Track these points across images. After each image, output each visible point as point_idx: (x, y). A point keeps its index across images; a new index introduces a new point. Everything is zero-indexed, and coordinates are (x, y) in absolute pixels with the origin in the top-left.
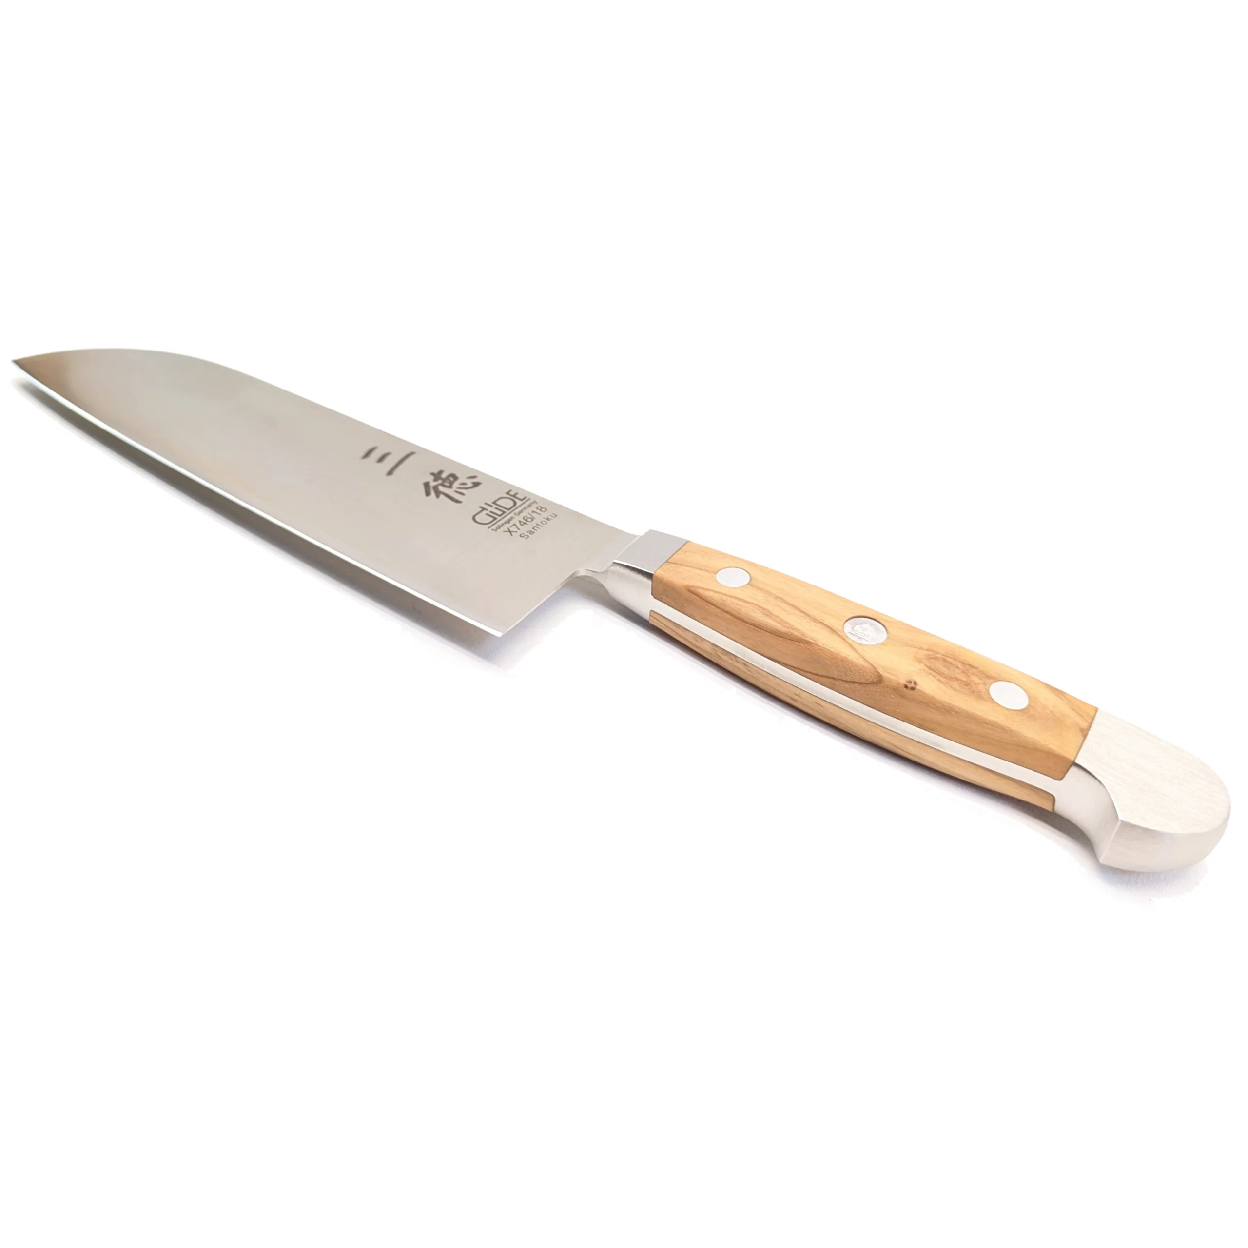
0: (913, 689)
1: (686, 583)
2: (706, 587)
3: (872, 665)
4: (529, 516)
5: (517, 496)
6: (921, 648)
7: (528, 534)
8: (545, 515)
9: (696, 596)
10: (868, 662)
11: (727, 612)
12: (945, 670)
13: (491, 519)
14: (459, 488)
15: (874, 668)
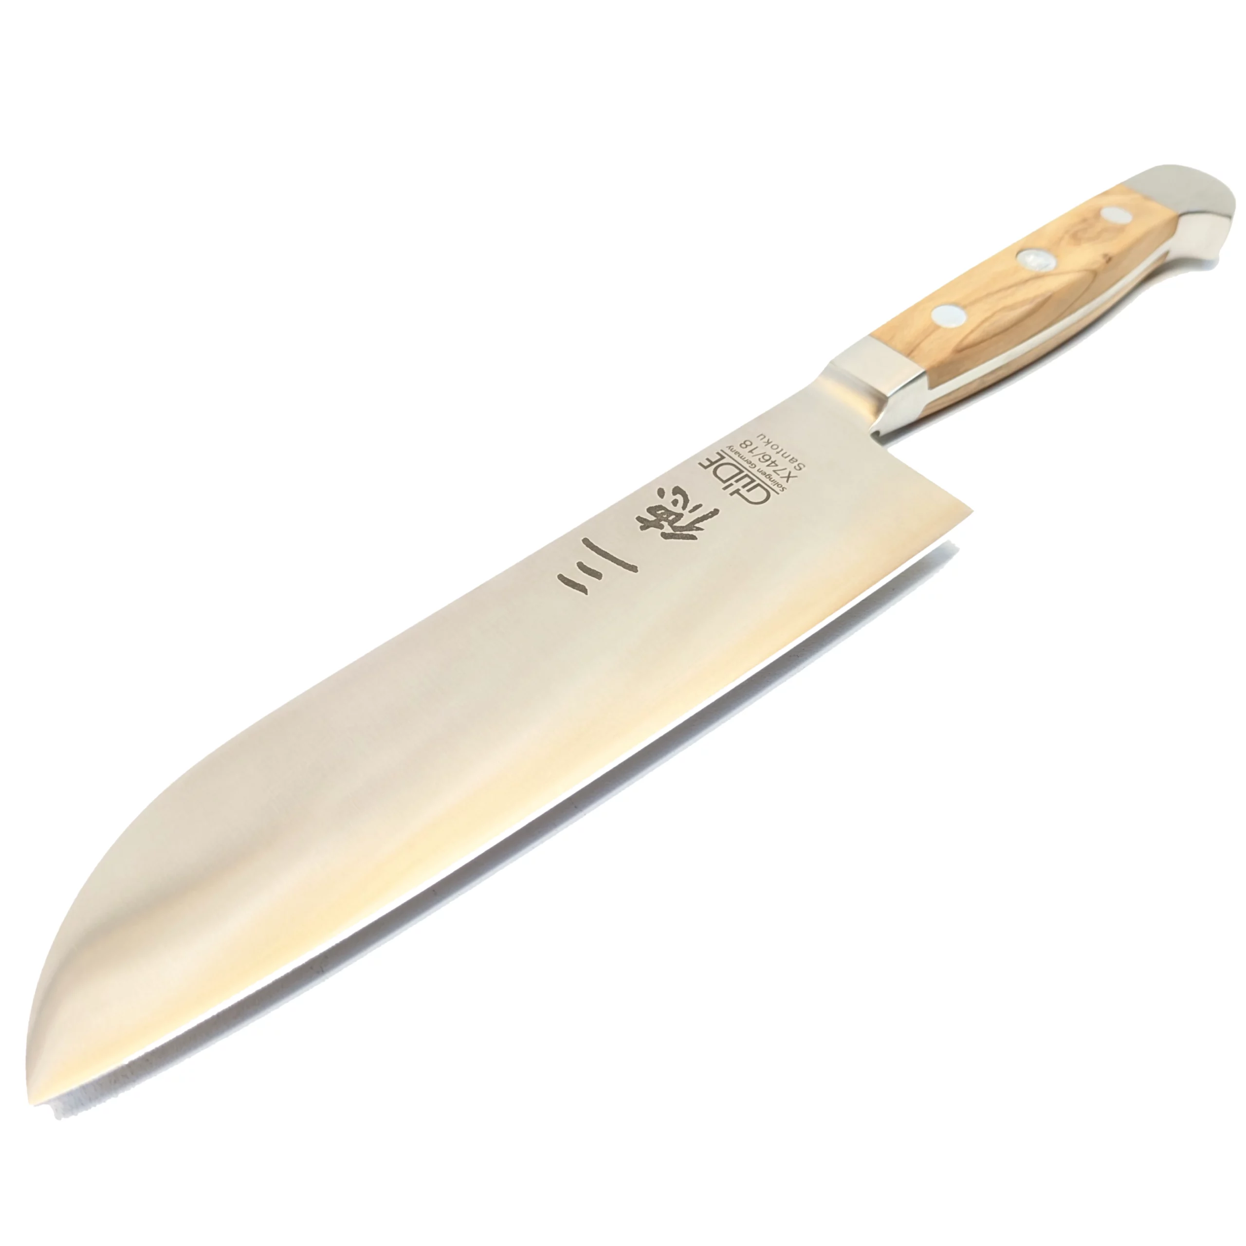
0: (1110, 259)
1: (949, 350)
3: (1083, 270)
4: (760, 456)
7: (797, 463)
8: (758, 443)
9: (966, 350)
10: (1080, 270)
13: (759, 488)
14: (684, 508)
15: (1086, 270)
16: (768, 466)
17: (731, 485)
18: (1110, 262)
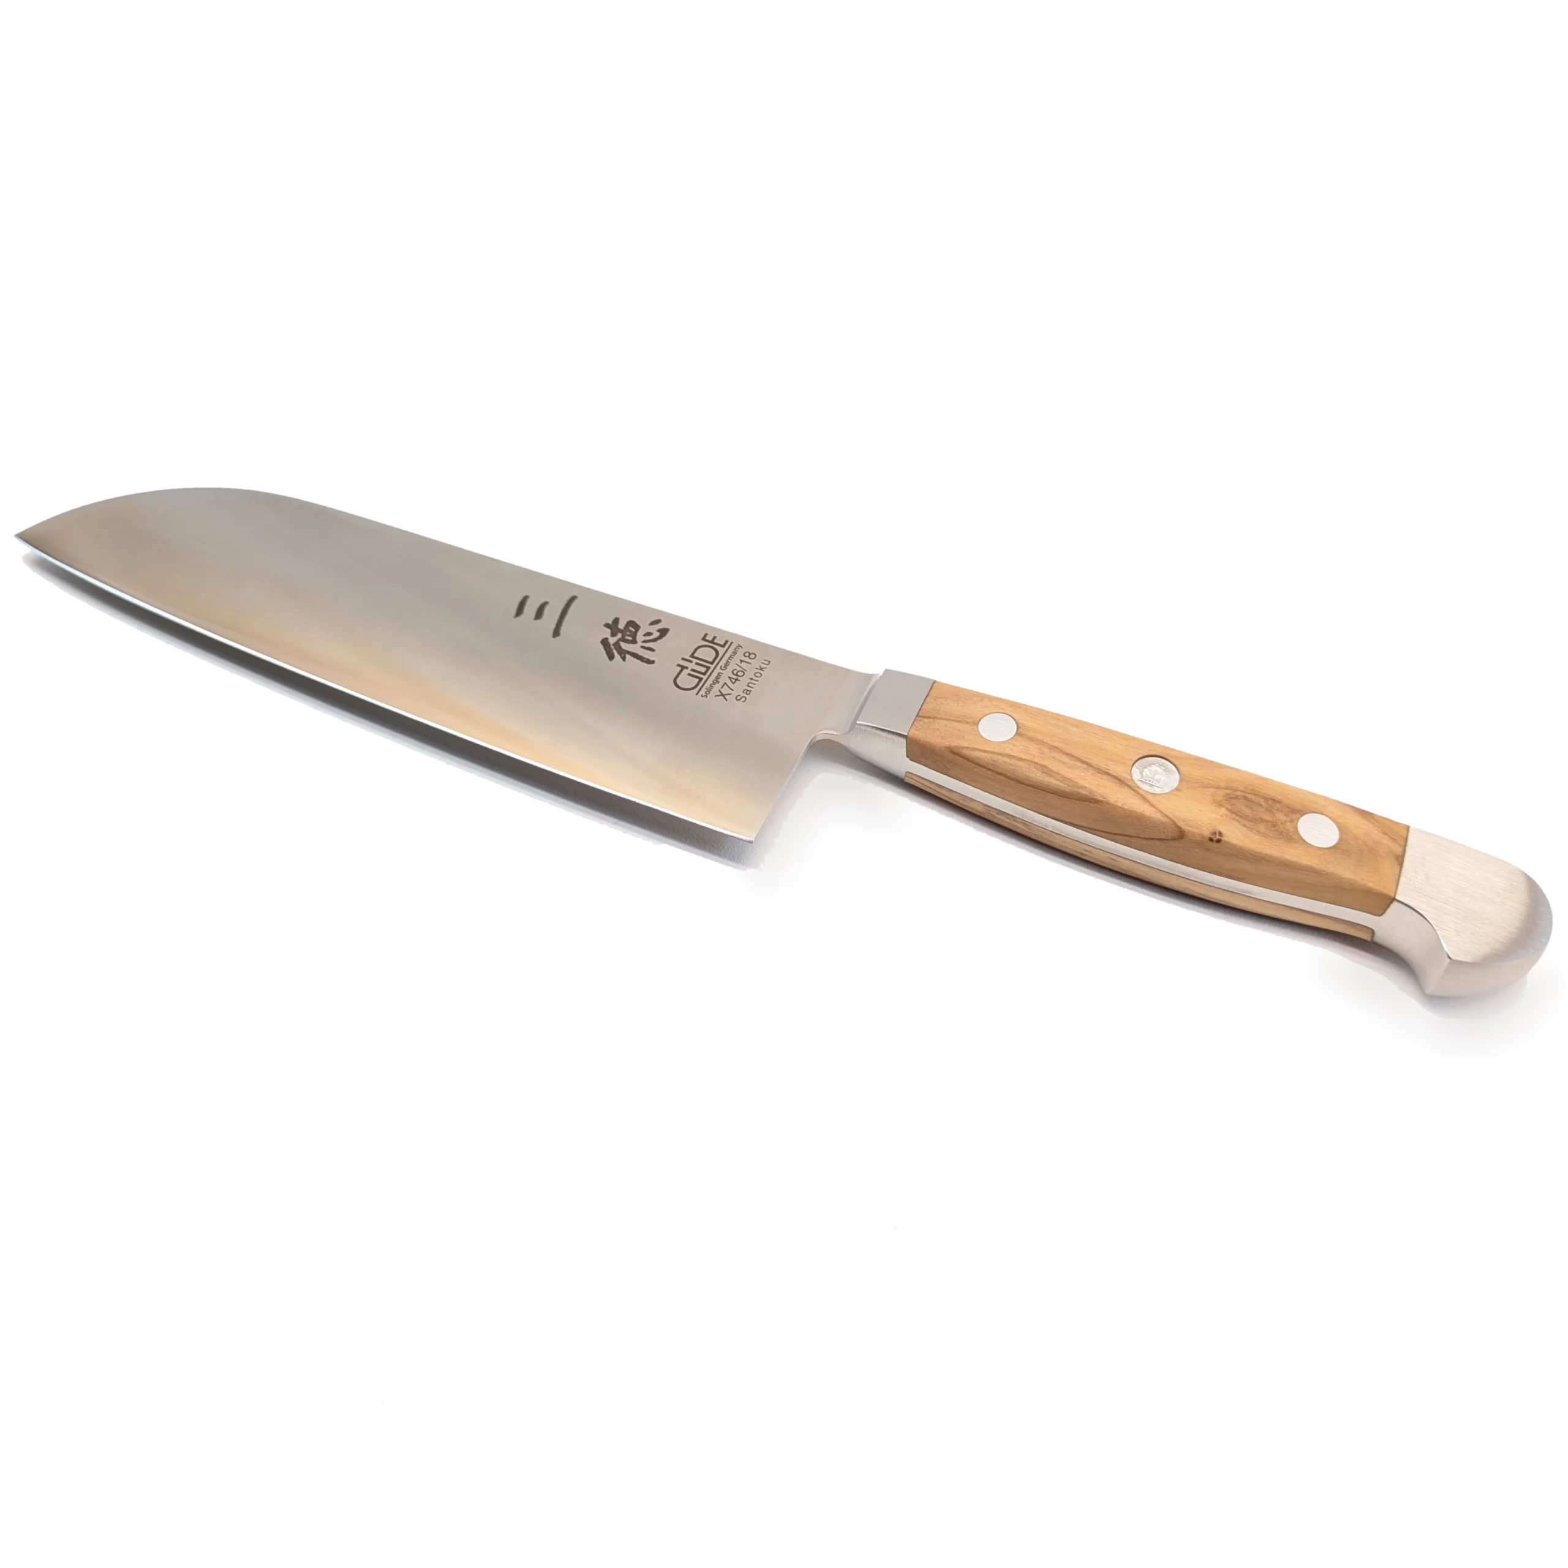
0: (1219, 841)
1: (947, 744)
2: (970, 746)
3: (1170, 819)
4: (739, 669)
5: (716, 641)
6: (1218, 788)
7: (745, 695)
8: (756, 663)
9: (961, 759)
10: (1167, 816)
11: (1000, 774)
12: (1248, 812)
13: (697, 680)
15: (1174, 822)
16: (730, 678)
17: (691, 662)
18: (1214, 845)
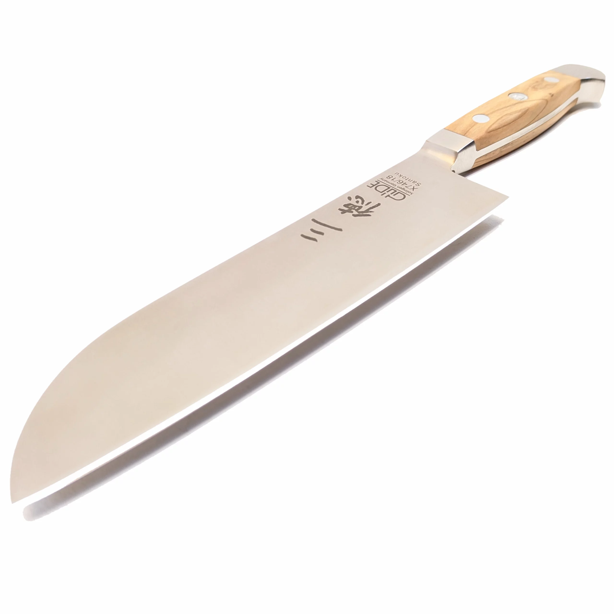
0: (553, 95)
1: (484, 132)
4: (398, 182)
12: (541, 87)
14: (362, 203)
15: (543, 99)
16: (402, 185)
17: (385, 193)
18: (553, 97)
